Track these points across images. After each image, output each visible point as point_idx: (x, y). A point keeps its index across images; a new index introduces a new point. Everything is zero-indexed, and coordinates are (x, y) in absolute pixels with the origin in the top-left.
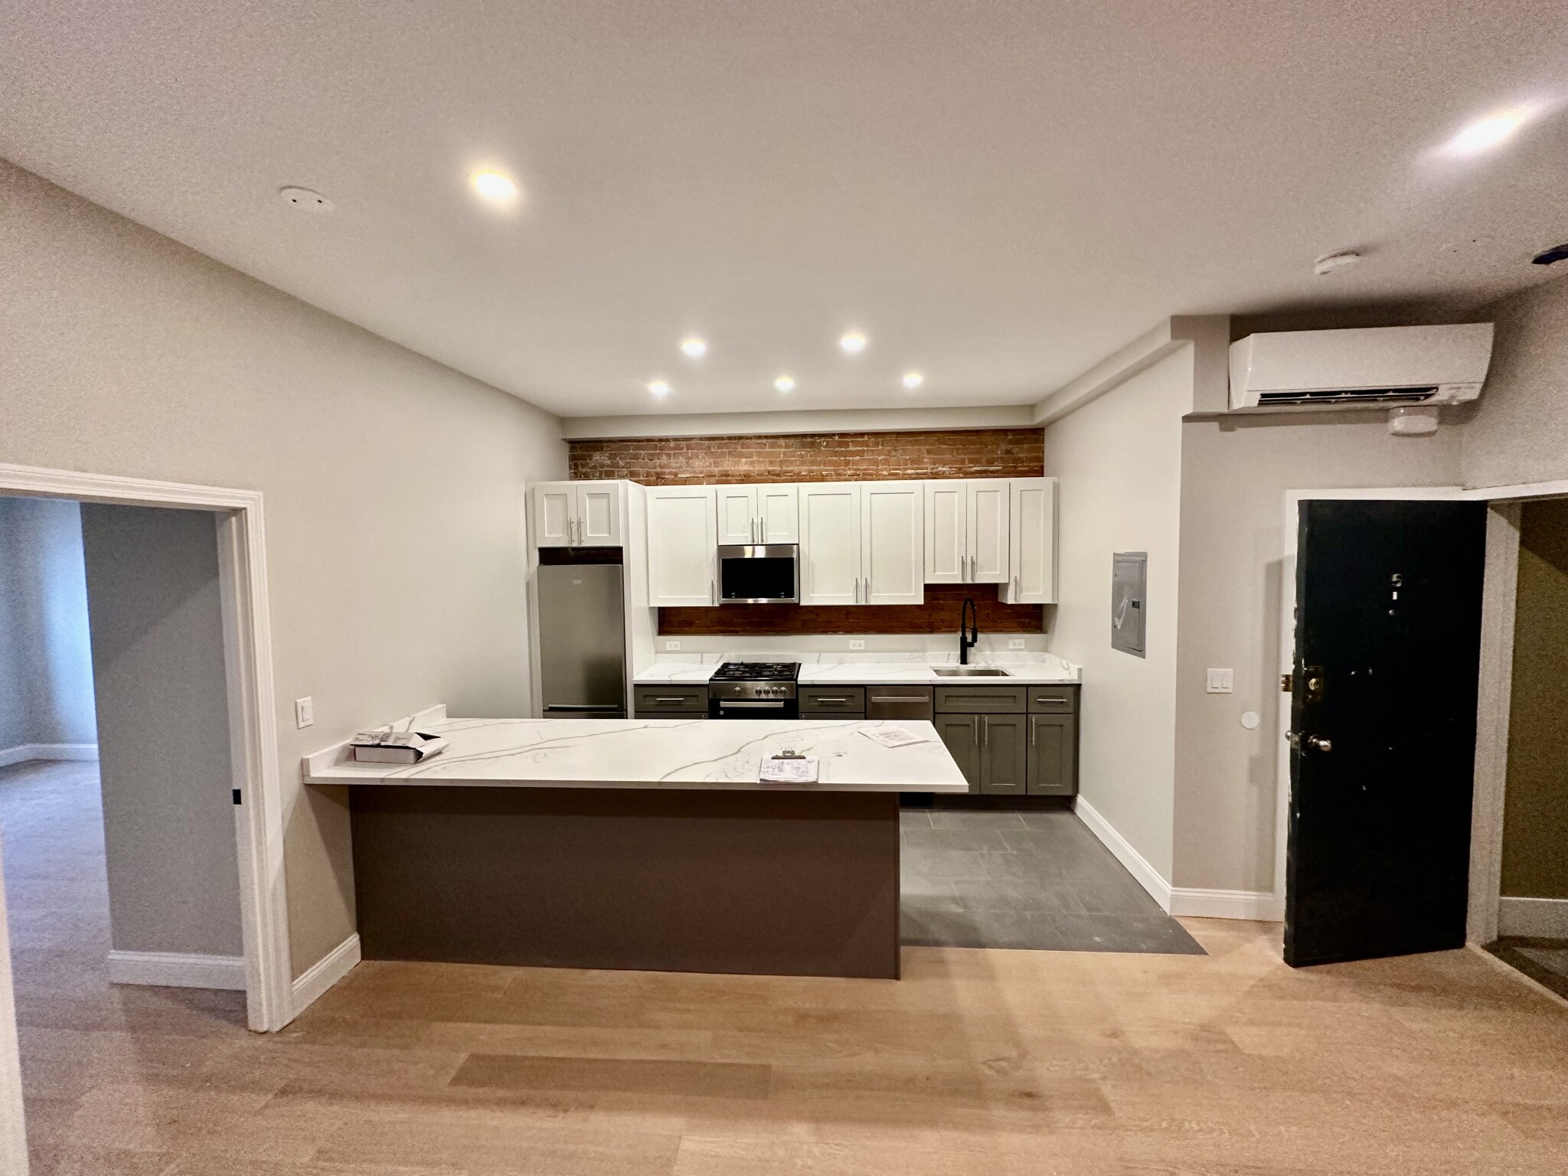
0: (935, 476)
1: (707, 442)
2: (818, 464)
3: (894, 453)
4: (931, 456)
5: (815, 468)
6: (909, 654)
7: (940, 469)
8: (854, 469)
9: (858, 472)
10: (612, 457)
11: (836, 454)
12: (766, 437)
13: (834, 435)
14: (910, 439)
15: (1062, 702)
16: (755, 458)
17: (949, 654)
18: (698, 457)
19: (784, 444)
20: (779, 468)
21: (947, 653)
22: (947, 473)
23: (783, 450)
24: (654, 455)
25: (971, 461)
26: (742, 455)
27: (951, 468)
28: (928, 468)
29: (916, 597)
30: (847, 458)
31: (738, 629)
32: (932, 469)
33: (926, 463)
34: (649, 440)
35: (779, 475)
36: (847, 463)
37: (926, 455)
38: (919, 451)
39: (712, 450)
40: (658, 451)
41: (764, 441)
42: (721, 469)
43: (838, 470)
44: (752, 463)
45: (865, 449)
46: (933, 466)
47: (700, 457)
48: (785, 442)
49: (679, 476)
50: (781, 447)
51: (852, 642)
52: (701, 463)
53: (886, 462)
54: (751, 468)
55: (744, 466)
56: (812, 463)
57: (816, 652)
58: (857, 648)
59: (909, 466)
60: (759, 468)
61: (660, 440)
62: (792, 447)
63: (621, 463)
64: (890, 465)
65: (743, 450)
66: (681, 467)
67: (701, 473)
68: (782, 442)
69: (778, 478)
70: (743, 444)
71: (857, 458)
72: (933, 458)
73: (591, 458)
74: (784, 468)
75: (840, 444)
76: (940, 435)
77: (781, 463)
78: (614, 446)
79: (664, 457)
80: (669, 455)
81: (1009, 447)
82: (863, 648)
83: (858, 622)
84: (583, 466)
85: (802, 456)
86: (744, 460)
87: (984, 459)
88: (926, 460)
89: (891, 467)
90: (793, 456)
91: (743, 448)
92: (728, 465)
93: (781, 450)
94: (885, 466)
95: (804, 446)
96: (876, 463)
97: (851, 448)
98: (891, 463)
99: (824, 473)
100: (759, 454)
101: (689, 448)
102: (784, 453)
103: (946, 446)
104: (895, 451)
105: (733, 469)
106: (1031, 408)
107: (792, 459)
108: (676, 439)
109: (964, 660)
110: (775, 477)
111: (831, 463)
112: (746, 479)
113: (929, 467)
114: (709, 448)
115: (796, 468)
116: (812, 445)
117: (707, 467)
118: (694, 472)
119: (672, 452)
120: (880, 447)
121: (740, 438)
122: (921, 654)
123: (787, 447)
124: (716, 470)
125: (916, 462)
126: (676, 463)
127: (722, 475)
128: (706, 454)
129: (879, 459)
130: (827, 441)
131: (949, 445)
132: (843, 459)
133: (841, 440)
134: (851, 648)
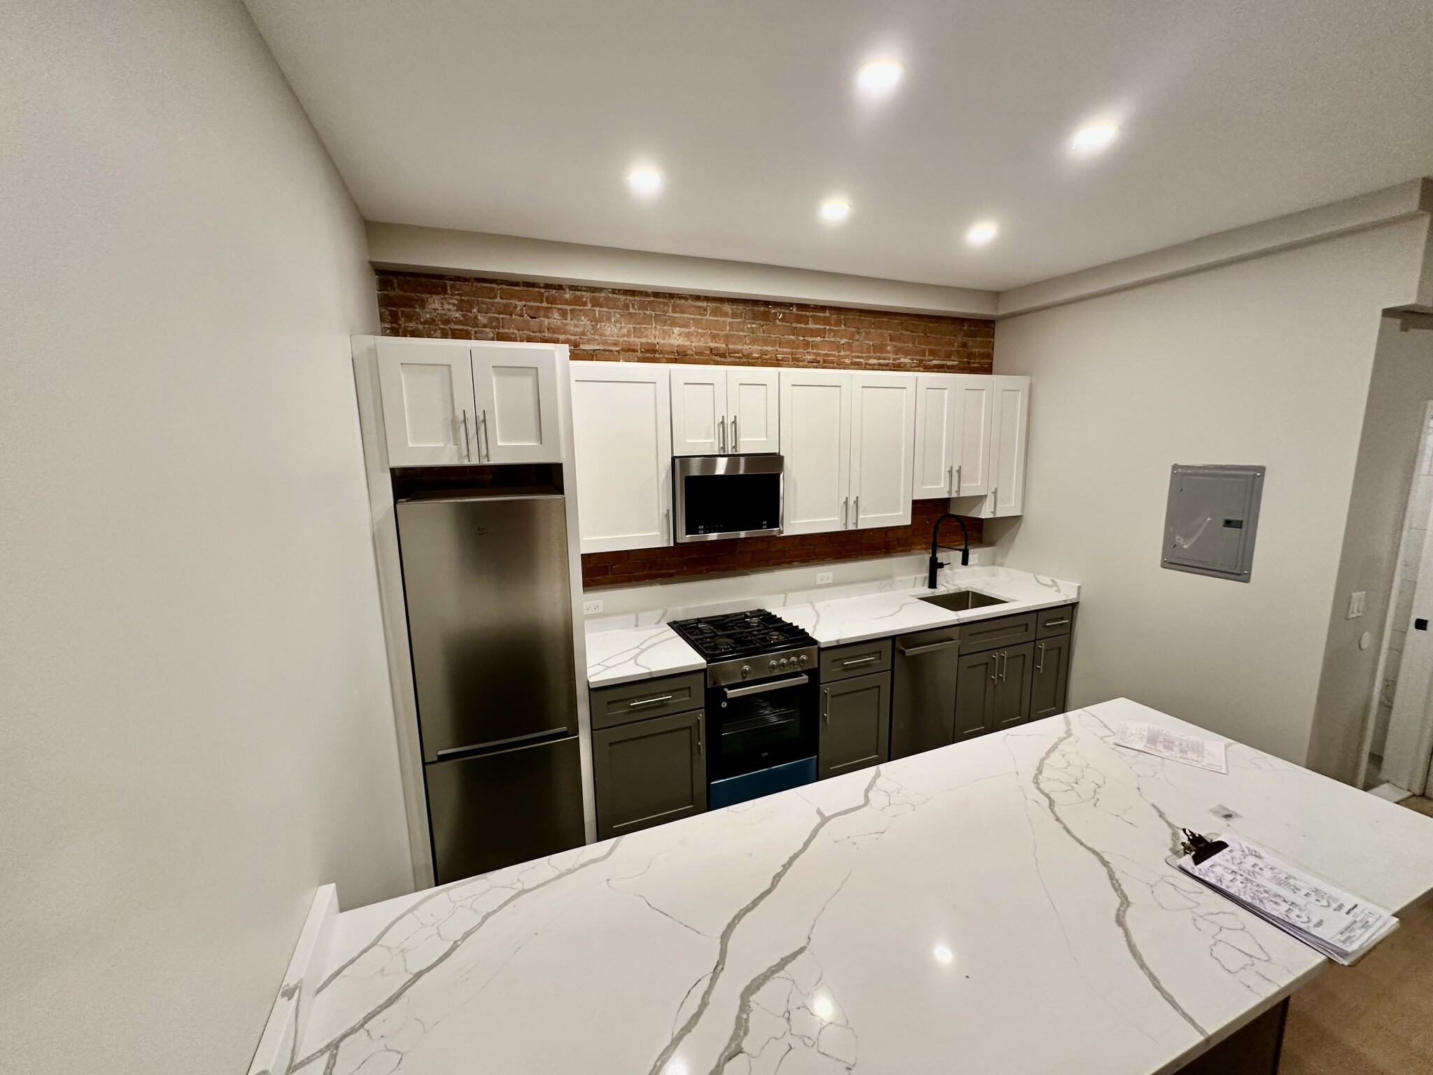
0: (898, 367)
1: (623, 298)
2: (773, 343)
3: (857, 337)
4: (894, 343)
5: (769, 348)
7: (902, 360)
8: (814, 354)
9: (818, 358)
10: (463, 306)
11: (794, 331)
12: (707, 299)
13: (791, 305)
14: (873, 320)
15: (1062, 624)
16: (693, 329)
17: (916, 578)
18: (609, 320)
19: (730, 312)
20: (724, 346)
21: (913, 577)
22: (909, 365)
23: (729, 320)
24: (538, 308)
25: (932, 353)
26: (674, 323)
27: (913, 360)
28: (891, 358)
29: (903, 517)
30: (806, 338)
32: (894, 359)
33: (888, 352)
34: (529, 284)
35: (723, 356)
36: (807, 345)
37: (888, 342)
38: (882, 335)
39: (631, 310)
40: (545, 304)
41: (704, 304)
42: (644, 340)
43: (797, 353)
44: (688, 335)
45: (827, 327)
46: (895, 356)
47: (613, 320)
48: (732, 309)
49: (582, 347)
50: (726, 315)
51: (819, 576)
52: (615, 330)
53: (849, 347)
54: (687, 343)
55: (676, 338)
56: (766, 342)
57: (778, 592)
58: (825, 582)
59: (872, 354)
60: (696, 343)
61: (548, 286)
62: (741, 316)
63: (482, 319)
64: (852, 352)
65: (676, 315)
66: (583, 333)
67: (615, 344)
68: (727, 308)
69: (723, 359)
70: (674, 307)
71: (818, 339)
72: (895, 346)
73: (423, 304)
74: (731, 346)
75: (799, 319)
76: (903, 318)
77: (727, 338)
78: (466, 287)
79: (556, 315)
80: (564, 314)
81: (965, 339)
82: (831, 581)
83: (814, 549)
84: (409, 318)
85: (752, 331)
86: (676, 330)
87: (943, 351)
88: (889, 348)
89: (853, 354)
90: (743, 330)
91: (676, 312)
92: (653, 335)
93: (727, 320)
94: (847, 353)
95: (755, 317)
96: (839, 347)
97: (811, 326)
98: (854, 348)
99: (780, 357)
100: (697, 323)
101: (596, 303)
102: (731, 325)
103: (908, 333)
104: (859, 333)
105: (662, 342)
106: (996, 296)
107: (742, 333)
108: (574, 288)
109: (933, 584)
110: (718, 358)
111: (789, 344)
112: (680, 357)
113: (892, 356)
114: (626, 306)
115: (747, 347)
116: (766, 317)
117: (623, 336)
118: (605, 343)
119: (569, 308)
120: (843, 327)
121: (671, 296)
122: (890, 581)
123: (734, 315)
124: (637, 341)
125: (880, 348)
126: (576, 326)
127: (647, 351)
128: (622, 316)
129: (842, 342)
130: (783, 313)
131: (912, 332)
132: (802, 338)
133: (800, 313)
134: (819, 582)
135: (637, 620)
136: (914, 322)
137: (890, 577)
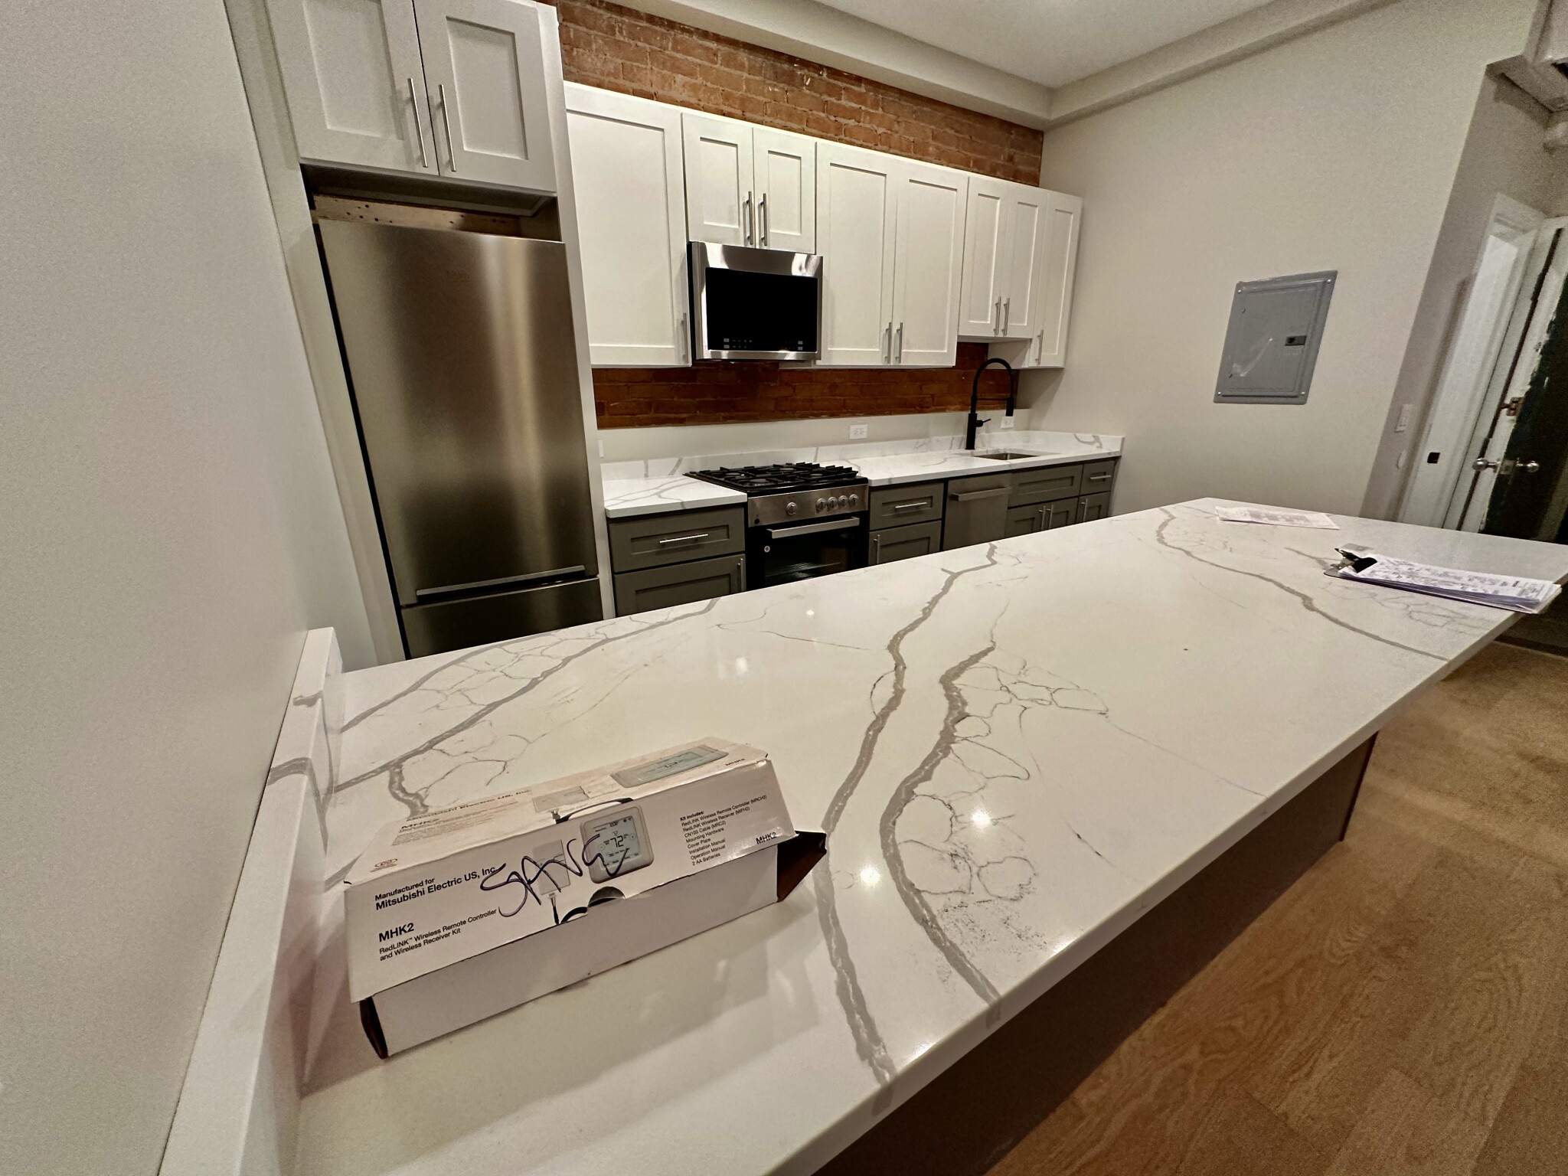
3: (896, 127)
11: (825, 106)
12: (717, 38)
13: (821, 67)
14: (915, 108)
15: (1104, 479)
16: (700, 80)
17: (953, 438)
18: (589, 44)
19: (747, 64)
21: (950, 437)
23: (746, 75)
25: (977, 163)
26: (676, 68)
29: (949, 358)
30: (838, 119)
31: (684, 416)
36: (839, 128)
37: (930, 140)
39: (618, 36)
41: (714, 45)
45: (863, 108)
47: (594, 47)
48: (749, 59)
50: (741, 67)
51: (853, 428)
53: (887, 139)
55: (680, 91)
56: (791, 115)
57: (813, 445)
58: (859, 436)
59: (913, 154)
62: (760, 74)
65: (679, 55)
68: (743, 56)
71: (852, 122)
72: (937, 148)
75: (830, 90)
76: (949, 111)
77: (744, 101)
81: (1013, 150)
82: (864, 436)
83: (844, 400)
85: (774, 96)
86: (679, 78)
87: (989, 163)
88: (931, 149)
90: (762, 94)
91: (678, 51)
93: (743, 75)
95: (777, 77)
97: (844, 102)
100: (706, 73)
102: (748, 81)
103: (952, 132)
104: (898, 122)
106: (1051, 93)
107: (761, 98)
109: (971, 443)
114: (611, 29)
116: (790, 79)
117: (609, 74)
120: (881, 111)
121: (672, 25)
122: (928, 440)
123: (752, 70)
125: (921, 148)
128: (606, 43)
129: (879, 132)
130: (812, 78)
131: (957, 131)
132: (832, 118)
133: (831, 81)
134: (852, 437)
135: (647, 467)
136: (959, 119)
137: (926, 435)
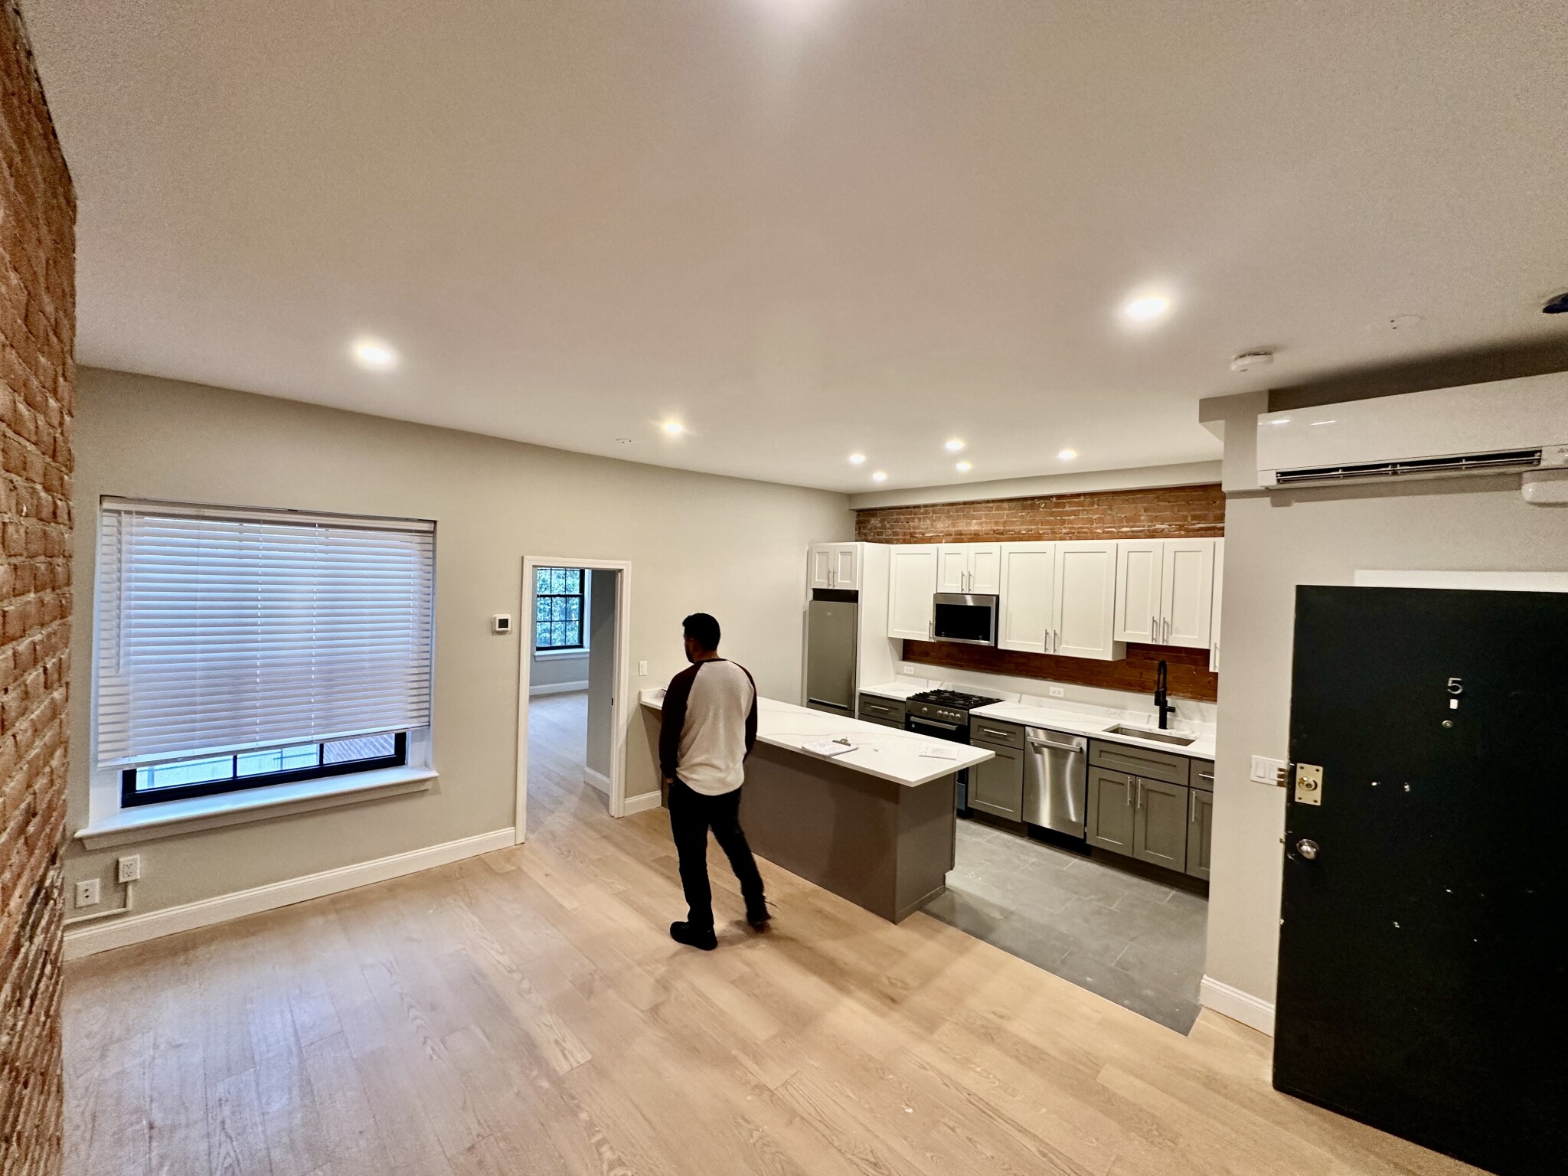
0: (1152, 535)
1: (947, 508)
2: (1036, 523)
3: (1109, 512)
4: (1149, 514)
5: (1033, 527)
6: (1107, 709)
7: (1158, 526)
8: (1070, 528)
9: (1073, 531)
10: (882, 521)
11: (1052, 514)
12: (993, 501)
13: (1052, 497)
14: (1127, 498)
16: (984, 520)
18: (940, 520)
19: (1007, 507)
20: (1002, 528)
22: (1167, 530)
23: (1006, 512)
24: (910, 518)
25: (1194, 517)
26: (974, 518)
27: (1170, 525)
28: (1144, 525)
29: (1105, 653)
30: (1063, 518)
32: (1150, 526)
33: (1143, 521)
34: (907, 507)
35: (1002, 534)
36: (1063, 522)
37: (1143, 512)
38: (1136, 508)
39: (951, 513)
40: (913, 516)
41: (991, 505)
42: (956, 529)
43: (1054, 529)
44: (981, 523)
45: (1080, 508)
46: (1150, 524)
47: (942, 520)
49: (927, 535)
50: (1005, 509)
51: (1052, 689)
52: (942, 525)
53: (1100, 520)
54: (980, 528)
55: (974, 526)
56: (1031, 523)
57: (1017, 692)
58: (1056, 695)
59: (1125, 524)
60: (986, 528)
61: (915, 507)
62: (1014, 509)
63: (888, 526)
64: (1104, 524)
65: (974, 513)
66: (927, 528)
67: (941, 532)
68: (1006, 505)
69: (1002, 536)
70: (974, 508)
71: (1073, 517)
72: (1150, 516)
73: (869, 521)
74: (1007, 528)
75: (1057, 505)
76: (1160, 492)
77: (1005, 523)
78: (884, 512)
79: (916, 520)
80: (920, 519)
84: (864, 528)
85: (1022, 516)
86: (974, 521)
87: (1211, 514)
88: (1143, 518)
89: (1105, 526)
90: (1016, 517)
91: (975, 511)
92: (962, 526)
93: (1005, 512)
94: (1100, 525)
95: (1024, 508)
96: (1091, 521)
97: (1067, 509)
98: (1106, 522)
99: (1041, 532)
100: (987, 516)
101: (934, 512)
102: (1008, 515)
103: (1166, 504)
104: (1111, 509)
105: (965, 529)
107: (1014, 519)
108: (926, 506)
109: (1163, 724)
110: (998, 536)
111: (1048, 522)
112: (975, 538)
113: (1146, 524)
114: (949, 512)
115: (1017, 527)
116: (1032, 507)
117: (945, 529)
118: (937, 532)
119: (922, 516)
120: (1096, 506)
121: (973, 503)
123: (1010, 509)
124: (952, 530)
125: (1133, 520)
126: (924, 525)
127: (957, 535)
128: (946, 517)
129: (1094, 518)
130: (1045, 503)
131: (1169, 502)
132: (1059, 518)
133: (1059, 501)
134: (1051, 694)
136: (1172, 494)
137: (1123, 708)
